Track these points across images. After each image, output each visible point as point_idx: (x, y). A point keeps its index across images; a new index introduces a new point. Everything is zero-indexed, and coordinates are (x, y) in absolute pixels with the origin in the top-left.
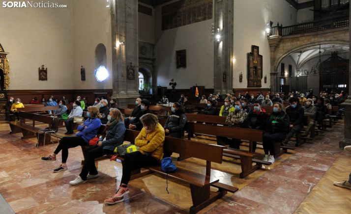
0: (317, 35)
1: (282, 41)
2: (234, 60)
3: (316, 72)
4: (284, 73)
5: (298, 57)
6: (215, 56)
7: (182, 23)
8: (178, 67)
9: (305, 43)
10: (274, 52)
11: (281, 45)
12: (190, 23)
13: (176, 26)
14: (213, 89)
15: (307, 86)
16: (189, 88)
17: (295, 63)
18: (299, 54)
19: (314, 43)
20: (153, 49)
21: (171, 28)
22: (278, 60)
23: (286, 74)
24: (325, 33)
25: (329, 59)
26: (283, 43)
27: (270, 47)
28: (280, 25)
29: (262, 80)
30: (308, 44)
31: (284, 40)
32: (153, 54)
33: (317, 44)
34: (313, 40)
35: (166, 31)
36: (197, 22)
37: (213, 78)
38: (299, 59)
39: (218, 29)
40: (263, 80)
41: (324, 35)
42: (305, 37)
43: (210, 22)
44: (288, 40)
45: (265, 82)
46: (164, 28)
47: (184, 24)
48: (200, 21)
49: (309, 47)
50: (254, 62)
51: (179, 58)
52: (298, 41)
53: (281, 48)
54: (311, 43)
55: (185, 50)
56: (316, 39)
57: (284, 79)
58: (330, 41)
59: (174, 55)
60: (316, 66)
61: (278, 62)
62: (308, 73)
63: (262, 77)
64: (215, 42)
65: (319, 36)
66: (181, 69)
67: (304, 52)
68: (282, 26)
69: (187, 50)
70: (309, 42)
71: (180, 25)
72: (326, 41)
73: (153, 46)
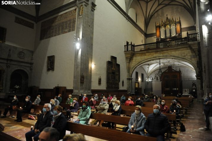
0: (158, 51)
1: (135, 55)
2: (93, 66)
3: (158, 79)
4: (138, 79)
5: (148, 68)
6: (75, 61)
7: (54, 34)
8: (48, 70)
9: (150, 57)
10: (129, 63)
11: (134, 58)
12: (59, 34)
13: (50, 37)
14: (72, 90)
15: (152, 88)
16: (53, 88)
17: (146, 73)
18: (148, 66)
19: (156, 57)
20: (32, 55)
21: (46, 38)
22: (132, 69)
23: (140, 79)
24: (162, 51)
25: (166, 70)
26: (135, 56)
27: (127, 59)
28: (133, 44)
29: (119, 83)
30: (152, 58)
31: (136, 55)
32: (32, 59)
33: (157, 58)
34: (155, 55)
35: (43, 41)
36: (64, 33)
37: (73, 79)
38: (148, 70)
39: (78, 39)
40: (121, 83)
41: (162, 52)
42: (149, 53)
43: (73, 33)
44: (138, 55)
45: (123, 85)
46: (42, 38)
47: (55, 36)
48: (66, 32)
49: (153, 60)
50: (112, 69)
51: (49, 62)
52: (145, 55)
53: (134, 60)
54: (154, 57)
55: (54, 56)
56: (157, 55)
57: (138, 83)
58: (166, 56)
59: (46, 60)
60: (158, 74)
61: (132, 70)
62: (152, 79)
63: (119, 81)
64: (75, 50)
65: (158, 53)
66: (50, 72)
67: (151, 64)
68: (134, 45)
69: (55, 56)
70: (152, 57)
71: (52, 36)
72: (163, 56)
73: (32, 52)
